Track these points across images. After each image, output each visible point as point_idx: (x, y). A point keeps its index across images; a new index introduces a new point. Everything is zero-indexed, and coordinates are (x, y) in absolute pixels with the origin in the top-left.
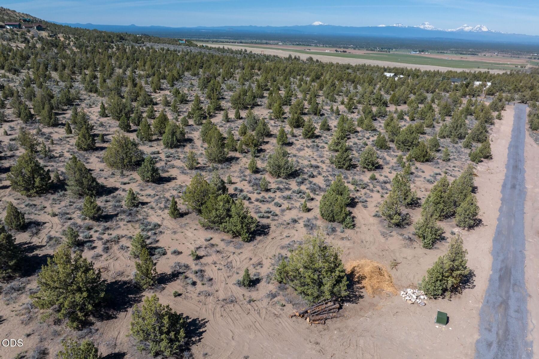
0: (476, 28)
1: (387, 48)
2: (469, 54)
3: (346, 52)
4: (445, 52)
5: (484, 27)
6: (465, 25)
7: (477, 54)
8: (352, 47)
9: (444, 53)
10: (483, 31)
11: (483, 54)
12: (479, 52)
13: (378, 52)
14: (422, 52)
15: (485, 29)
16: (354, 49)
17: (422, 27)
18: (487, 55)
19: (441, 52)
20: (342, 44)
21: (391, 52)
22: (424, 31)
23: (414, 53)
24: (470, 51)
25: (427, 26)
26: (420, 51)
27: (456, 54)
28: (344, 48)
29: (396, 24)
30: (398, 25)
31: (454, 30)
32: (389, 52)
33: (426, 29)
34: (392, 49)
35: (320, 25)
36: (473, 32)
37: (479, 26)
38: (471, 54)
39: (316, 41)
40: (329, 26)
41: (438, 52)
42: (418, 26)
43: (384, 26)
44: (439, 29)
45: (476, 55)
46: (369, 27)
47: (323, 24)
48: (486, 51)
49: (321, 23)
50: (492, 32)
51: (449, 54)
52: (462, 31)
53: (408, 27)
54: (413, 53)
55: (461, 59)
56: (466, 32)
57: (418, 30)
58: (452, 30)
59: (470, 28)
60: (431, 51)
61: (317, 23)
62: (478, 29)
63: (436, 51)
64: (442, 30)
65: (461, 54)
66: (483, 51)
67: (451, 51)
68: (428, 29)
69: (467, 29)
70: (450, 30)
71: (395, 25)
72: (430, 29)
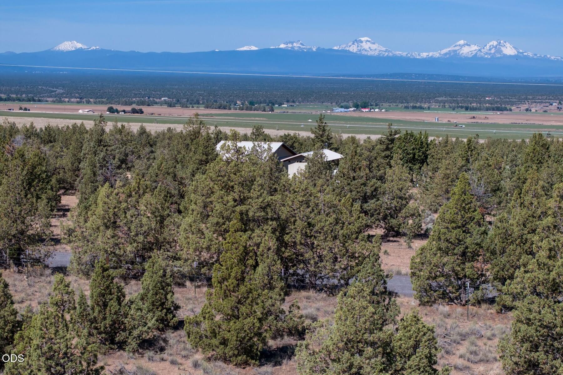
0: (488, 47)
1: (265, 102)
2: (487, 109)
3: (141, 112)
4: (426, 106)
5: (508, 45)
6: (462, 42)
7: (508, 107)
8: (166, 103)
9: (421, 108)
10: (505, 55)
11: (524, 107)
12: (512, 104)
13: (238, 112)
14: (365, 108)
15: (509, 50)
16: (170, 105)
17: (354, 49)
18: (533, 110)
19: (414, 108)
20: (135, 96)
21: (277, 111)
22: (359, 58)
23: (343, 110)
24: (489, 102)
25: (366, 46)
26: (357, 106)
27: (454, 109)
28: (139, 103)
29: (286, 43)
30: (290, 45)
31: (436, 55)
32: (272, 110)
33: (364, 53)
34: (280, 104)
35: (78, 51)
36: (482, 58)
37: (495, 43)
38: (493, 109)
39: (60, 91)
40: (102, 51)
41: (406, 108)
42: (343, 47)
43: (254, 48)
44: (398, 53)
45: (506, 109)
46: (214, 52)
47: (84, 47)
48: (527, 99)
49: (79, 46)
50: (527, 57)
51: (435, 109)
52: (454, 57)
53: (318, 49)
54: (338, 111)
55: (473, 120)
56: (466, 58)
57: (345, 56)
58: (431, 54)
59: (474, 48)
60: (386, 105)
61: (67, 46)
62: (493, 51)
63: (400, 105)
64: (404, 54)
65: (467, 109)
66: (521, 101)
67: (437, 102)
68: (370, 53)
69: (466, 51)
70: (424, 55)
71: (282, 46)
72: (376, 53)
